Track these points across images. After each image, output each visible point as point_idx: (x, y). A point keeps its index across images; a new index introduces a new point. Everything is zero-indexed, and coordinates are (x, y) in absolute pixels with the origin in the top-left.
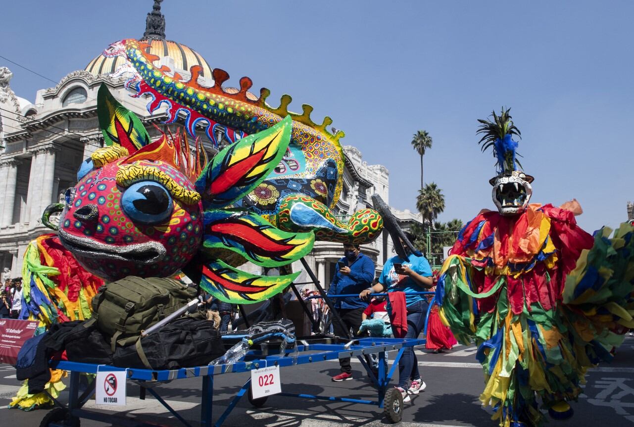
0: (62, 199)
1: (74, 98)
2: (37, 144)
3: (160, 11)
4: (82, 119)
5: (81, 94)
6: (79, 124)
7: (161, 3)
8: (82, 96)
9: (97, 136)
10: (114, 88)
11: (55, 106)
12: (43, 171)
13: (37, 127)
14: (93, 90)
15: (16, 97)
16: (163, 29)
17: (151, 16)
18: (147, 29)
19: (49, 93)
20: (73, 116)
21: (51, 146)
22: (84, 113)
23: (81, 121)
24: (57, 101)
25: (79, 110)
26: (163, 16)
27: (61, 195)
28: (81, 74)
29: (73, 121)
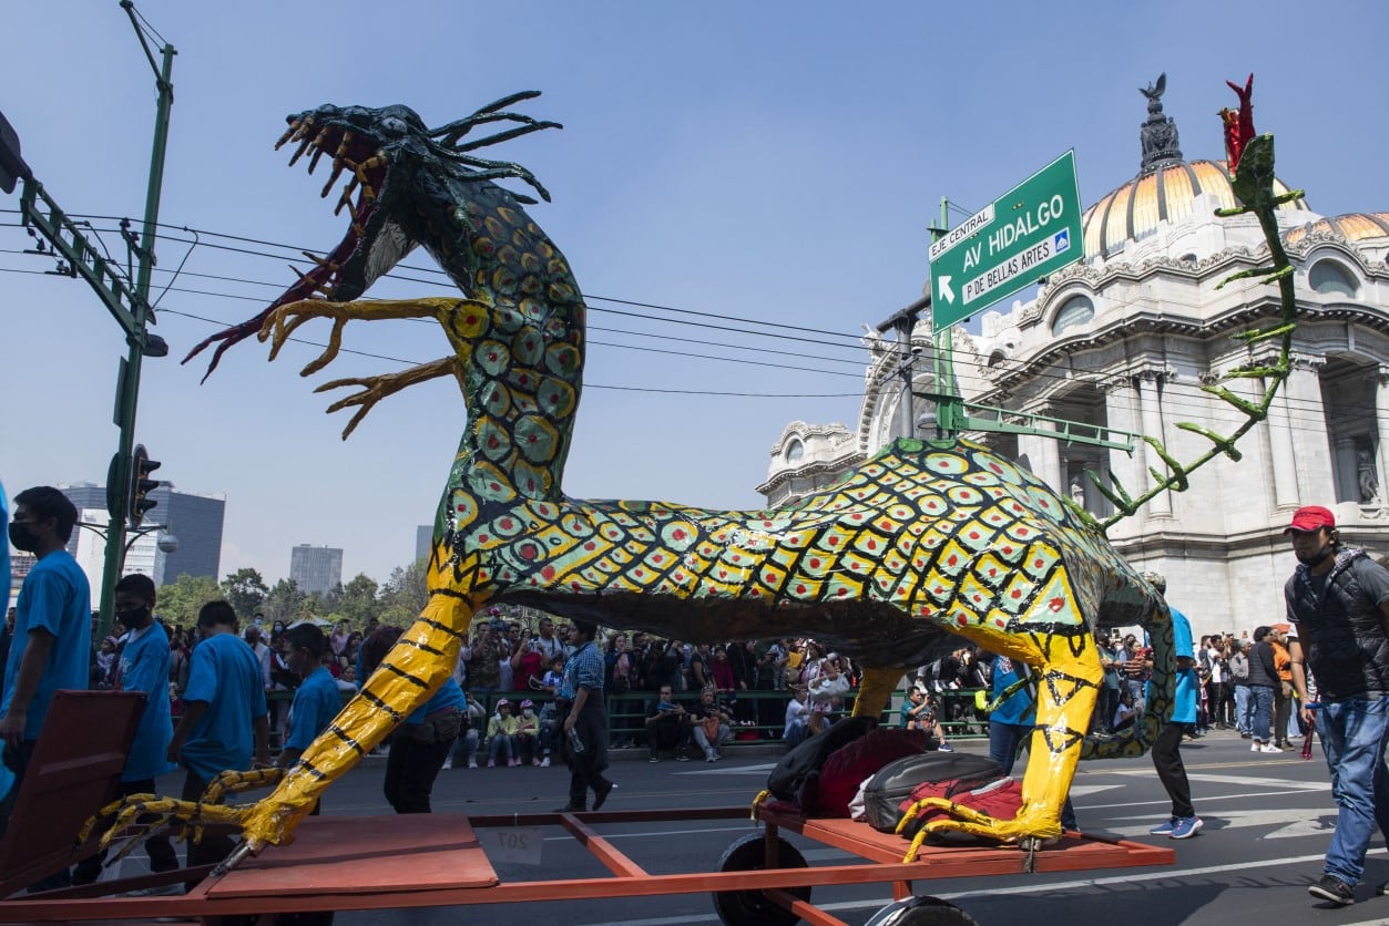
0: (1076, 494)
1: (1069, 317)
2: (1022, 406)
3: (1163, 112)
4: (1094, 350)
5: (1083, 306)
6: (1088, 360)
7: (1161, 98)
8: (1084, 309)
9: (1126, 374)
10: (1139, 281)
11: (1041, 338)
12: (1040, 453)
13: (1018, 380)
14: (1102, 295)
15: (970, 337)
16: (1175, 143)
17: (1149, 128)
18: (1145, 152)
19: (1026, 318)
20: (1076, 349)
21: (1046, 406)
22: (1096, 339)
23: (1092, 353)
24: (1043, 327)
25: (1087, 335)
26: (1171, 120)
27: (1074, 486)
28: (1075, 273)
29: (1078, 357)
